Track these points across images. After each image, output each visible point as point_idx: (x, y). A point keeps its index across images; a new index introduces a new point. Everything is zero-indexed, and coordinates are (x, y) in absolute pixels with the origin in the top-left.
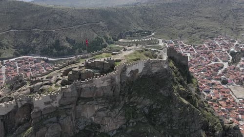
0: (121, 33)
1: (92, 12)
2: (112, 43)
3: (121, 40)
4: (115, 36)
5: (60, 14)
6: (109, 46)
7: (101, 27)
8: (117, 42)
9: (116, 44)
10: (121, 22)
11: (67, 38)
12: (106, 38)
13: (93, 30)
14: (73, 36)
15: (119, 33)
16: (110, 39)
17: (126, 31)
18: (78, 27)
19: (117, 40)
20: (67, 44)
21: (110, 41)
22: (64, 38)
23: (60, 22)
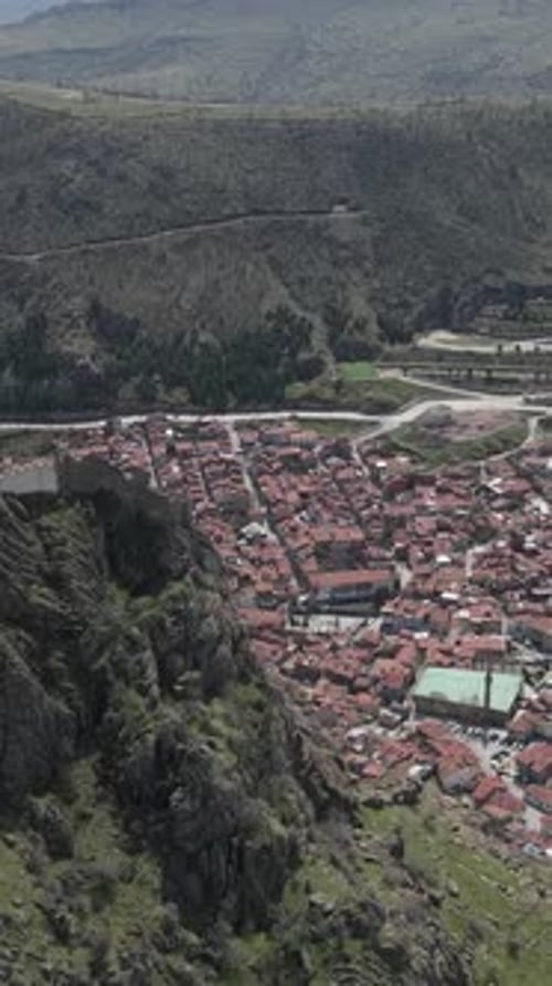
0: (446, 292)
1: (301, 138)
2: (366, 354)
3: (436, 339)
4: (405, 305)
5: (94, 154)
6: (333, 370)
7: (330, 240)
8: (398, 348)
9: (389, 360)
10: (472, 214)
11: (95, 311)
12: (336, 320)
13: (271, 259)
14: (132, 298)
15: (433, 291)
16: (360, 326)
17: (489, 280)
18: (183, 235)
19: (406, 338)
20: (80, 347)
21: (358, 337)
22: (78, 304)
23: (84, 207)
